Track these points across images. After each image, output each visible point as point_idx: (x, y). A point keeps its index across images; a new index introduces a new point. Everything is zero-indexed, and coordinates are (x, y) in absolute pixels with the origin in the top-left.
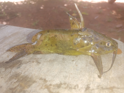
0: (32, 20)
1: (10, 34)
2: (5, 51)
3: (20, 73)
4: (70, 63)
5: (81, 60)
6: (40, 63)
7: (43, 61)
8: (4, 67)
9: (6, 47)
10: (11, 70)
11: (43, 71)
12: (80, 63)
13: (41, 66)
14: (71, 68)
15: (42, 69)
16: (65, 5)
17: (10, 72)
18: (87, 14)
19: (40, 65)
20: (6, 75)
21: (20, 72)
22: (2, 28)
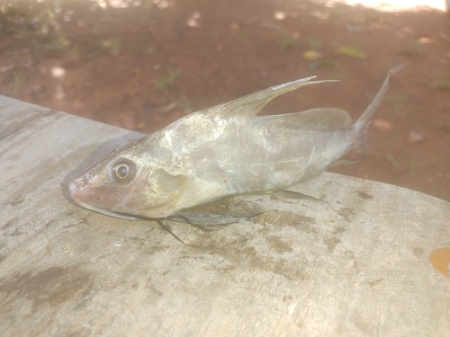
0: (157, 67)
1: (67, 153)
2: (40, 227)
3: (83, 329)
4: (273, 310)
5: (321, 297)
6: (160, 294)
7: (173, 285)
8: (31, 298)
9: (44, 209)
10: (54, 313)
11: (168, 331)
12: (313, 315)
13: (163, 310)
14: (277, 332)
15: (165, 326)
16: (280, 16)
17: (49, 323)
18: (362, 55)
19: (161, 303)
20: (33, 331)
21: (86, 325)
22: (40, 123)
